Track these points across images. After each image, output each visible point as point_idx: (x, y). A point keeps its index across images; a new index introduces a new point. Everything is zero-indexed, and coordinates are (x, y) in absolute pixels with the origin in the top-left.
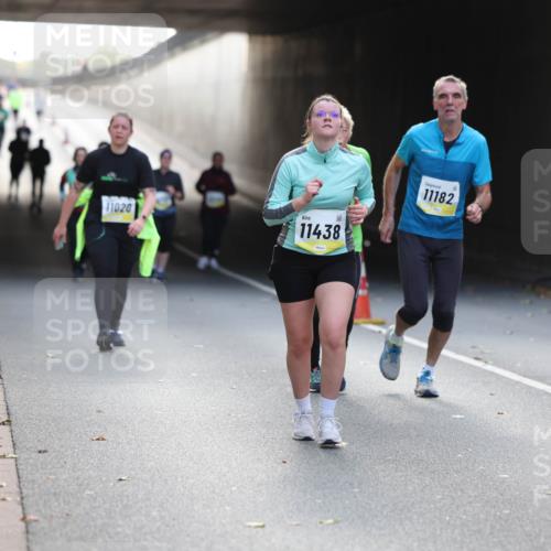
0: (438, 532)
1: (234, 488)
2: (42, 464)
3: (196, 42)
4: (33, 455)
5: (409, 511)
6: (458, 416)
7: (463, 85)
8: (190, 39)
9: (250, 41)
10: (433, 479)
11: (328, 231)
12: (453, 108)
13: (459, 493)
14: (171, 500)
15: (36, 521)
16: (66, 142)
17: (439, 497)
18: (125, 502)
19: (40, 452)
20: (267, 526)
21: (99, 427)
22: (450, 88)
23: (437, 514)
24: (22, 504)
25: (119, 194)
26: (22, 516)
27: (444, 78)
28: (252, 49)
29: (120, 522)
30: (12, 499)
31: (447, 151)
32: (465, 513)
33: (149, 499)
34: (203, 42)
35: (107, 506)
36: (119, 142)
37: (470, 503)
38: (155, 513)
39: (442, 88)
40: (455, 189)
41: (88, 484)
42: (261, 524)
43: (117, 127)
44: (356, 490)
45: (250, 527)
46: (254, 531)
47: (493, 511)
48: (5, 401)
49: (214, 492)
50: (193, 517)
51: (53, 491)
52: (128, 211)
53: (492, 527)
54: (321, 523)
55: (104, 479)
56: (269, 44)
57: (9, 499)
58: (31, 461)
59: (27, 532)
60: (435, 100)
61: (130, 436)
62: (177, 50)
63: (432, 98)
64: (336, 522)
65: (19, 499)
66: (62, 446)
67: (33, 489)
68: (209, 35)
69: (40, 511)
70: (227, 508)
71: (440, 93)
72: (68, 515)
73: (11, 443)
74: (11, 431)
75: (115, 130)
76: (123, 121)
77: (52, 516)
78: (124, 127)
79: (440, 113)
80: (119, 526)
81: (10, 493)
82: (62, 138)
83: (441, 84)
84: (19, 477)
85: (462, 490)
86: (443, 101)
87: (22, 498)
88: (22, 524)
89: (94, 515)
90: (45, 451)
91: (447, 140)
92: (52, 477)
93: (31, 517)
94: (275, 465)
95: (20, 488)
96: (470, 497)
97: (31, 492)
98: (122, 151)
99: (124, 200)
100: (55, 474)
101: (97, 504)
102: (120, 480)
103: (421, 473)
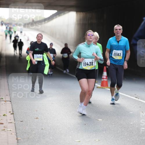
0: (126, 143)
1: (72, 131)
2: (22, 124)
3: (62, 14)
4: (19, 122)
5: (118, 138)
6: (131, 113)
7: (121, 27)
8: (61, 13)
9: (76, 14)
10: (125, 129)
11: (90, 63)
12: (119, 33)
13: (131, 133)
14: (55, 134)
15: (20, 140)
16: (28, 40)
17: (126, 134)
18: (43, 135)
19: (21, 121)
20: (81, 141)
21: (37, 115)
22: (118, 28)
23: (126, 139)
24: (16, 135)
25: (38, 54)
26: (16, 138)
27: (117, 25)
28: (77, 16)
29: (42, 140)
30: (14, 134)
31: (118, 43)
32: (133, 138)
33: (50, 134)
34: (64, 14)
35: (39, 136)
36: (39, 41)
37: (134, 136)
38: (51, 138)
39: (116, 28)
40: (121, 52)
41: (34, 130)
42: (79, 141)
43: (39, 37)
44: (104, 132)
45: (76, 142)
47: (140, 138)
48: (12, 108)
49: (66, 132)
50: (61, 139)
51: (24, 132)
52: (41, 58)
53: (140, 142)
54: (95, 141)
55: (38, 129)
57: (13, 134)
58: (19, 124)
59: (18, 142)
60: (115, 31)
61: (45, 117)
62: (57, 16)
63: (114, 30)
64: (99, 140)
65: (15, 134)
66: (27, 120)
67: (19, 131)
68: (66, 12)
69: (21, 137)
70: (70, 137)
71: (116, 29)
72: (28, 138)
73: (13, 119)
74: (14, 116)
75: (38, 38)
76: (40, 35)
77: (24, 138)
78: (40, 37)
79: (116, 34)
81: (13, 132)
82: (27, 39)
83: (116, 27)
84: (16, 128)
85: (132, 132)
86: (116, 31)
87: (16, 134)
88: (16, 140)
89: (35, 138)
90: (22, 121)
91: (118, 40)
92: (24, 128)
93: (19, 138)
94: (83, 125)
95: (16, 131)
96: (134, 134)
97: (19, 132)
98: (40, 43)
99: (40, 55)
100: (25, 127)
101: (36, 135)
102: (42, 129)
103: (121, 128)
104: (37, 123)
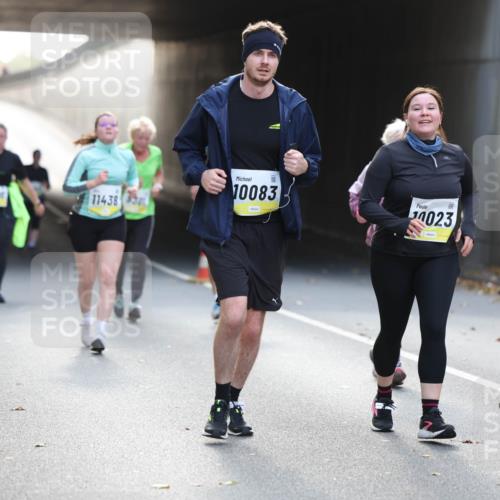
0: (326, 492)
1: (141, 453)
9: (156, 47)
10: (322, 443)
11: (111, 200)
13: (346, 456)
14: (84, 464)
17: (327, 460)
18: (42, 465)
20: (171, 488)
21: (18, 398)
23: (325, 476)
29: (37, 485)
32: (351, 474)
33: (63, 464)
35: (26, 470)
37: (355, 465)
38: (69, 476)
41: (8, 451)
42: (165, 485)
44: (252, 454)
45: (156, 488)
46: (160, 491)
47: (376, 472)
49: (123, 456)
50: (105, 479)
52: (2, 198)
53: (376, 487)
54: (220, 484)
55: (23, 446)
56: (173, 50)
61: (47, 406)
64: (234, 483)
70: (136, 471)
80: (37, 488)
85: (348, 454)
89: (14, 478)
94: (178, 432)
96: (355, 460)
101: (17, 468)
102: (38, 446)
103: (311, 438)
104: (18, 428)
